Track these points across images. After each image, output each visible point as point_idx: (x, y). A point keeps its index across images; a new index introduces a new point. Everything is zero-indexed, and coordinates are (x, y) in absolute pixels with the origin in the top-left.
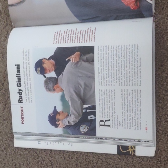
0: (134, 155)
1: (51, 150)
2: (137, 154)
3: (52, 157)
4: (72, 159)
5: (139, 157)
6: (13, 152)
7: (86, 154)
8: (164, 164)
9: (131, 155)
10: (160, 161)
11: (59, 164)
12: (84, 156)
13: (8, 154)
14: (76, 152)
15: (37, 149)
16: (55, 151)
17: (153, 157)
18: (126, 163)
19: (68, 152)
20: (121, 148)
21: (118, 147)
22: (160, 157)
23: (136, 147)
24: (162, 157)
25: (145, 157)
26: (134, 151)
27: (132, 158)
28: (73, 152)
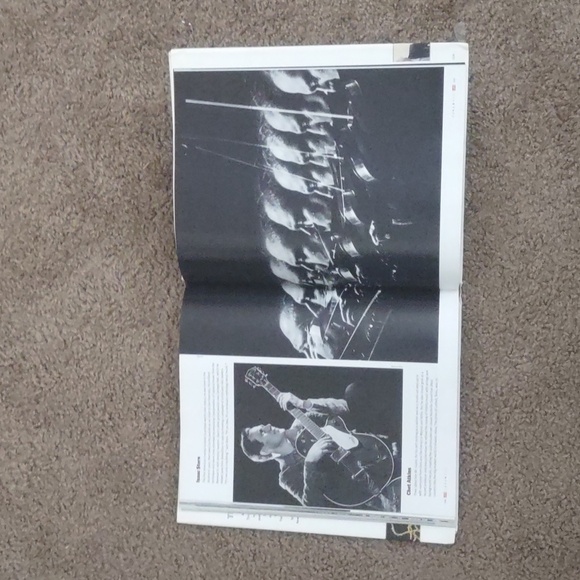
0: (417, 541)
1: (254, 531)
2: (423, 539)
3: (254, 544)
4: (297, 547)
5: (426, 545)
6: (172, 534)
7: (325, 539)
8: (472, 559)
9: (411, 541)
10: (464, 553)
11: (269, 557)
12: (322, 542)
13: (162, 536)
14: (305, 534)
15: (225, 528)
16: (261, 531)
17: (451, 546)
18: (401, 555)
19: (289, 534)
20: (393, 528)
21: (389, 526)
22: (464, 545)
23: (422, 527)
24: (468, 546)
25: (438, 545)
26: (418, 534)
27: (414, 547)
28: (300, 534)
